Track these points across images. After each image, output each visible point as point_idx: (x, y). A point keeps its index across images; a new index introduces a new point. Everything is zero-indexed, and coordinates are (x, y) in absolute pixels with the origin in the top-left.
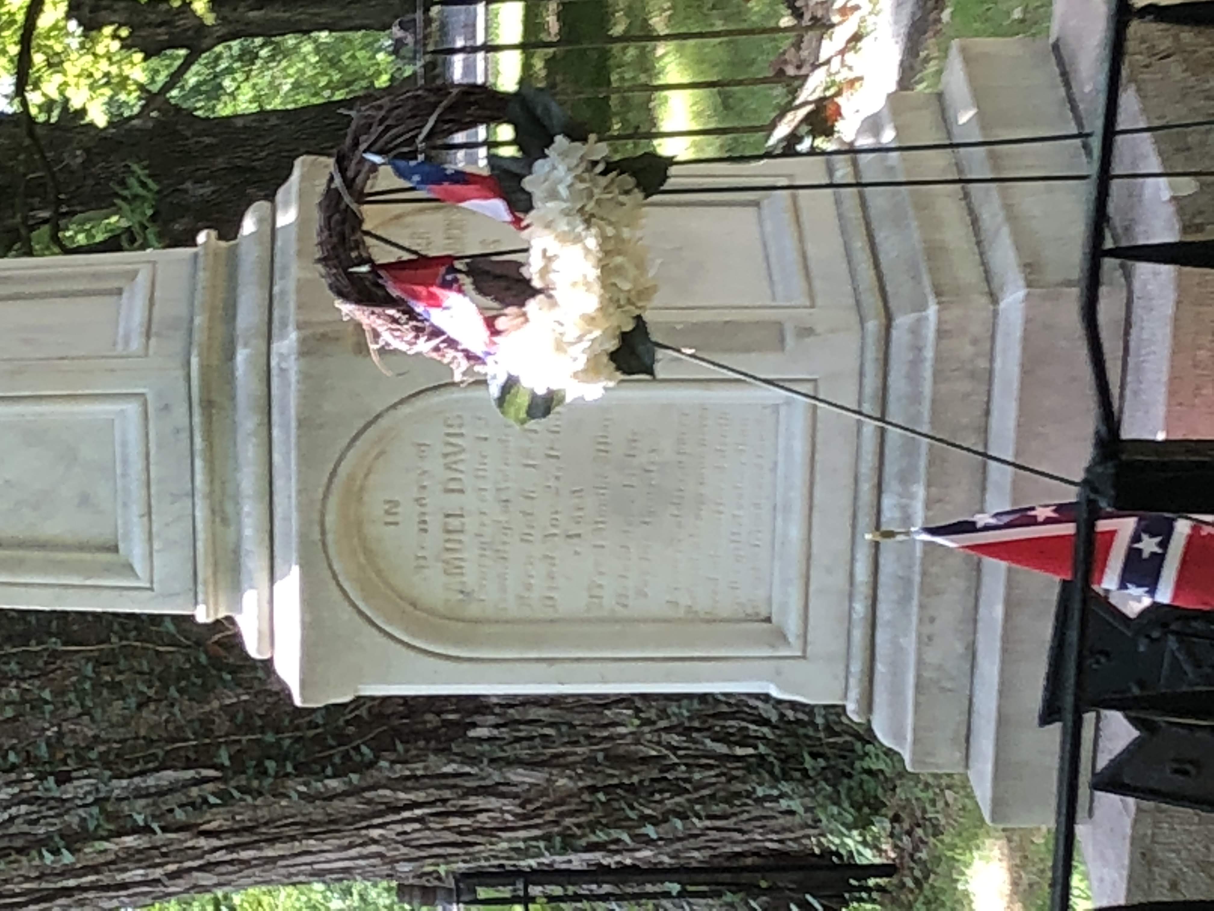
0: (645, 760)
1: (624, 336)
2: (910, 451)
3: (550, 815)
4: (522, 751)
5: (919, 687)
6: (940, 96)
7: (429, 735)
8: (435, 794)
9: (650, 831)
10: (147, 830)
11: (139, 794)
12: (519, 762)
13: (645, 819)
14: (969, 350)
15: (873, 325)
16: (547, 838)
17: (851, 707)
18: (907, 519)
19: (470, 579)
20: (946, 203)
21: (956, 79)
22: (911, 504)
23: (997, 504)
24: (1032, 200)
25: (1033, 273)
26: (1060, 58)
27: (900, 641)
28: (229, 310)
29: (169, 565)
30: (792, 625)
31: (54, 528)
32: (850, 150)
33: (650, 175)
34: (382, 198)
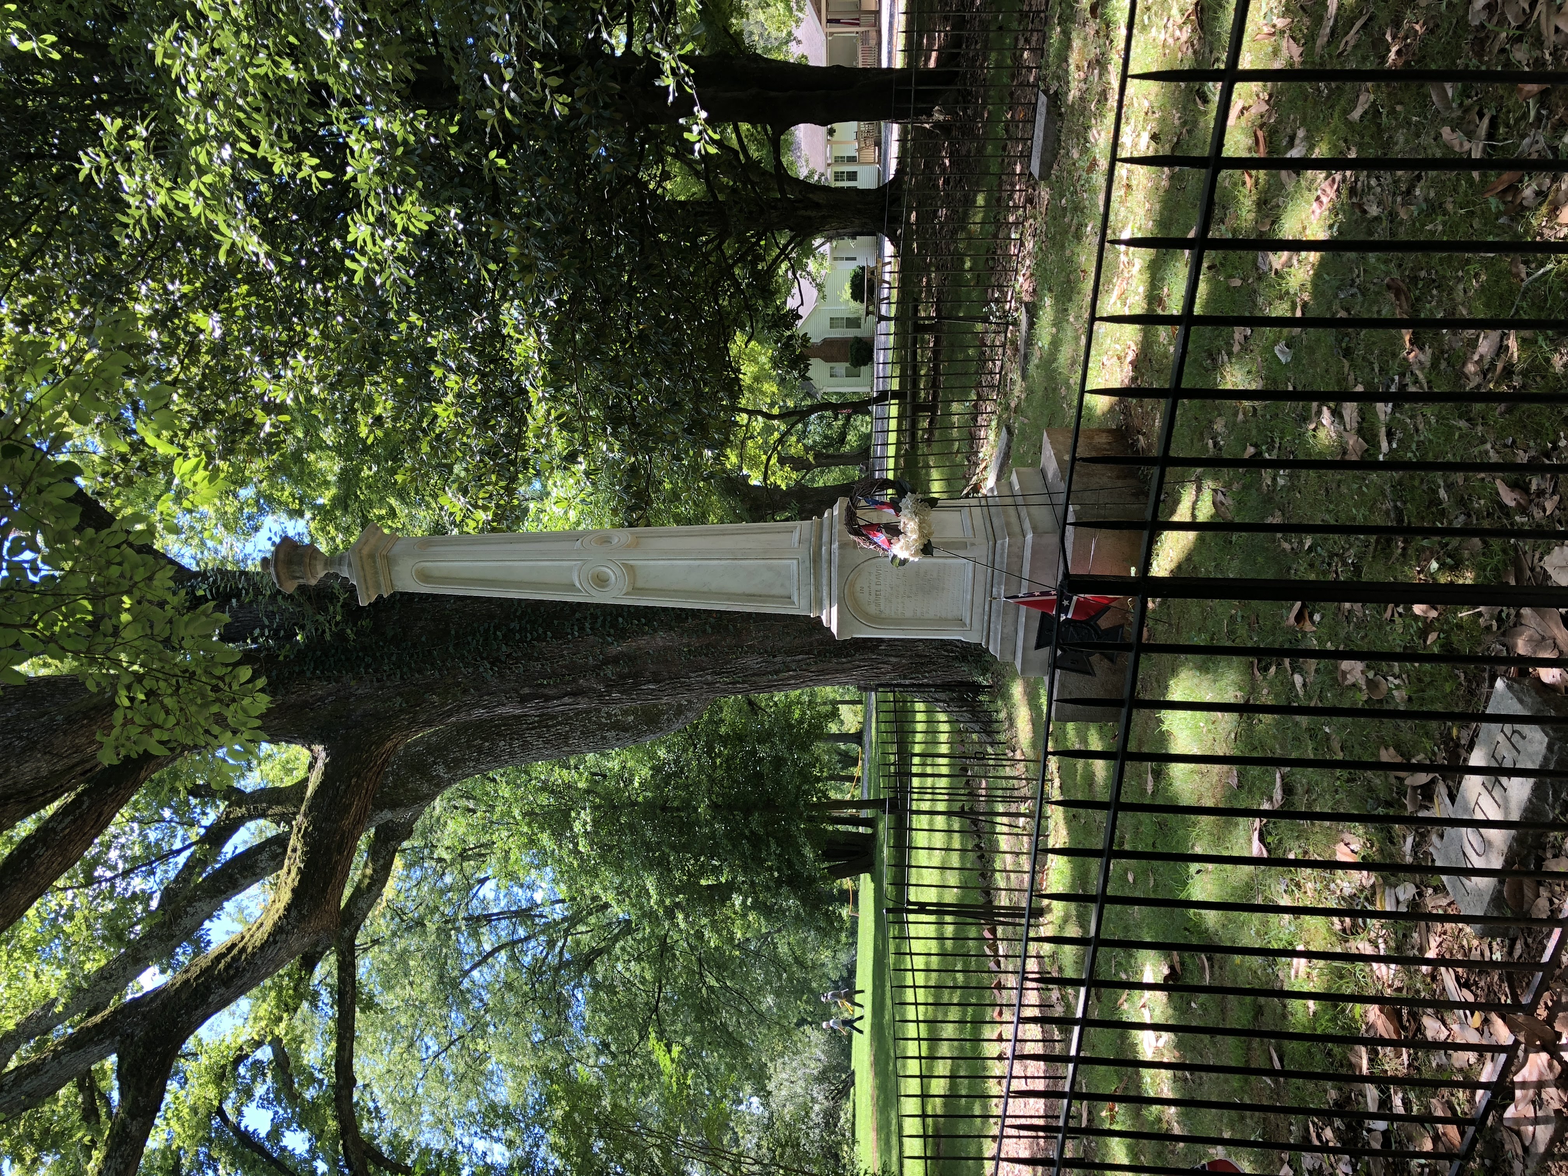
2: (1000, 576)
4: (893, 653)
5: (1002, 639)
6: (1010, 482)
7: (869, 648)
8: (870, 663)
9: (927, 675)
10: (795, 670)
11: (794, 661)
12: (892, 656)
14: (1017, 550)
15: (991, 543)
16: (900, 676)
17: (983, 644)
19: (882, 608)
20: (1011, 511)
21: (1014, 478)
22: (1001, 591)
23: (1024, 591)
24: (1034, 510)
25: (1035, 529)
26: (1043, 473)
27: (997, 627)
28: (820, 537)
29: (804, 602)
30: (968, 622)
31: (773, 592)
32: (986, 497)
33: (933, 503)
34: (862, 508)
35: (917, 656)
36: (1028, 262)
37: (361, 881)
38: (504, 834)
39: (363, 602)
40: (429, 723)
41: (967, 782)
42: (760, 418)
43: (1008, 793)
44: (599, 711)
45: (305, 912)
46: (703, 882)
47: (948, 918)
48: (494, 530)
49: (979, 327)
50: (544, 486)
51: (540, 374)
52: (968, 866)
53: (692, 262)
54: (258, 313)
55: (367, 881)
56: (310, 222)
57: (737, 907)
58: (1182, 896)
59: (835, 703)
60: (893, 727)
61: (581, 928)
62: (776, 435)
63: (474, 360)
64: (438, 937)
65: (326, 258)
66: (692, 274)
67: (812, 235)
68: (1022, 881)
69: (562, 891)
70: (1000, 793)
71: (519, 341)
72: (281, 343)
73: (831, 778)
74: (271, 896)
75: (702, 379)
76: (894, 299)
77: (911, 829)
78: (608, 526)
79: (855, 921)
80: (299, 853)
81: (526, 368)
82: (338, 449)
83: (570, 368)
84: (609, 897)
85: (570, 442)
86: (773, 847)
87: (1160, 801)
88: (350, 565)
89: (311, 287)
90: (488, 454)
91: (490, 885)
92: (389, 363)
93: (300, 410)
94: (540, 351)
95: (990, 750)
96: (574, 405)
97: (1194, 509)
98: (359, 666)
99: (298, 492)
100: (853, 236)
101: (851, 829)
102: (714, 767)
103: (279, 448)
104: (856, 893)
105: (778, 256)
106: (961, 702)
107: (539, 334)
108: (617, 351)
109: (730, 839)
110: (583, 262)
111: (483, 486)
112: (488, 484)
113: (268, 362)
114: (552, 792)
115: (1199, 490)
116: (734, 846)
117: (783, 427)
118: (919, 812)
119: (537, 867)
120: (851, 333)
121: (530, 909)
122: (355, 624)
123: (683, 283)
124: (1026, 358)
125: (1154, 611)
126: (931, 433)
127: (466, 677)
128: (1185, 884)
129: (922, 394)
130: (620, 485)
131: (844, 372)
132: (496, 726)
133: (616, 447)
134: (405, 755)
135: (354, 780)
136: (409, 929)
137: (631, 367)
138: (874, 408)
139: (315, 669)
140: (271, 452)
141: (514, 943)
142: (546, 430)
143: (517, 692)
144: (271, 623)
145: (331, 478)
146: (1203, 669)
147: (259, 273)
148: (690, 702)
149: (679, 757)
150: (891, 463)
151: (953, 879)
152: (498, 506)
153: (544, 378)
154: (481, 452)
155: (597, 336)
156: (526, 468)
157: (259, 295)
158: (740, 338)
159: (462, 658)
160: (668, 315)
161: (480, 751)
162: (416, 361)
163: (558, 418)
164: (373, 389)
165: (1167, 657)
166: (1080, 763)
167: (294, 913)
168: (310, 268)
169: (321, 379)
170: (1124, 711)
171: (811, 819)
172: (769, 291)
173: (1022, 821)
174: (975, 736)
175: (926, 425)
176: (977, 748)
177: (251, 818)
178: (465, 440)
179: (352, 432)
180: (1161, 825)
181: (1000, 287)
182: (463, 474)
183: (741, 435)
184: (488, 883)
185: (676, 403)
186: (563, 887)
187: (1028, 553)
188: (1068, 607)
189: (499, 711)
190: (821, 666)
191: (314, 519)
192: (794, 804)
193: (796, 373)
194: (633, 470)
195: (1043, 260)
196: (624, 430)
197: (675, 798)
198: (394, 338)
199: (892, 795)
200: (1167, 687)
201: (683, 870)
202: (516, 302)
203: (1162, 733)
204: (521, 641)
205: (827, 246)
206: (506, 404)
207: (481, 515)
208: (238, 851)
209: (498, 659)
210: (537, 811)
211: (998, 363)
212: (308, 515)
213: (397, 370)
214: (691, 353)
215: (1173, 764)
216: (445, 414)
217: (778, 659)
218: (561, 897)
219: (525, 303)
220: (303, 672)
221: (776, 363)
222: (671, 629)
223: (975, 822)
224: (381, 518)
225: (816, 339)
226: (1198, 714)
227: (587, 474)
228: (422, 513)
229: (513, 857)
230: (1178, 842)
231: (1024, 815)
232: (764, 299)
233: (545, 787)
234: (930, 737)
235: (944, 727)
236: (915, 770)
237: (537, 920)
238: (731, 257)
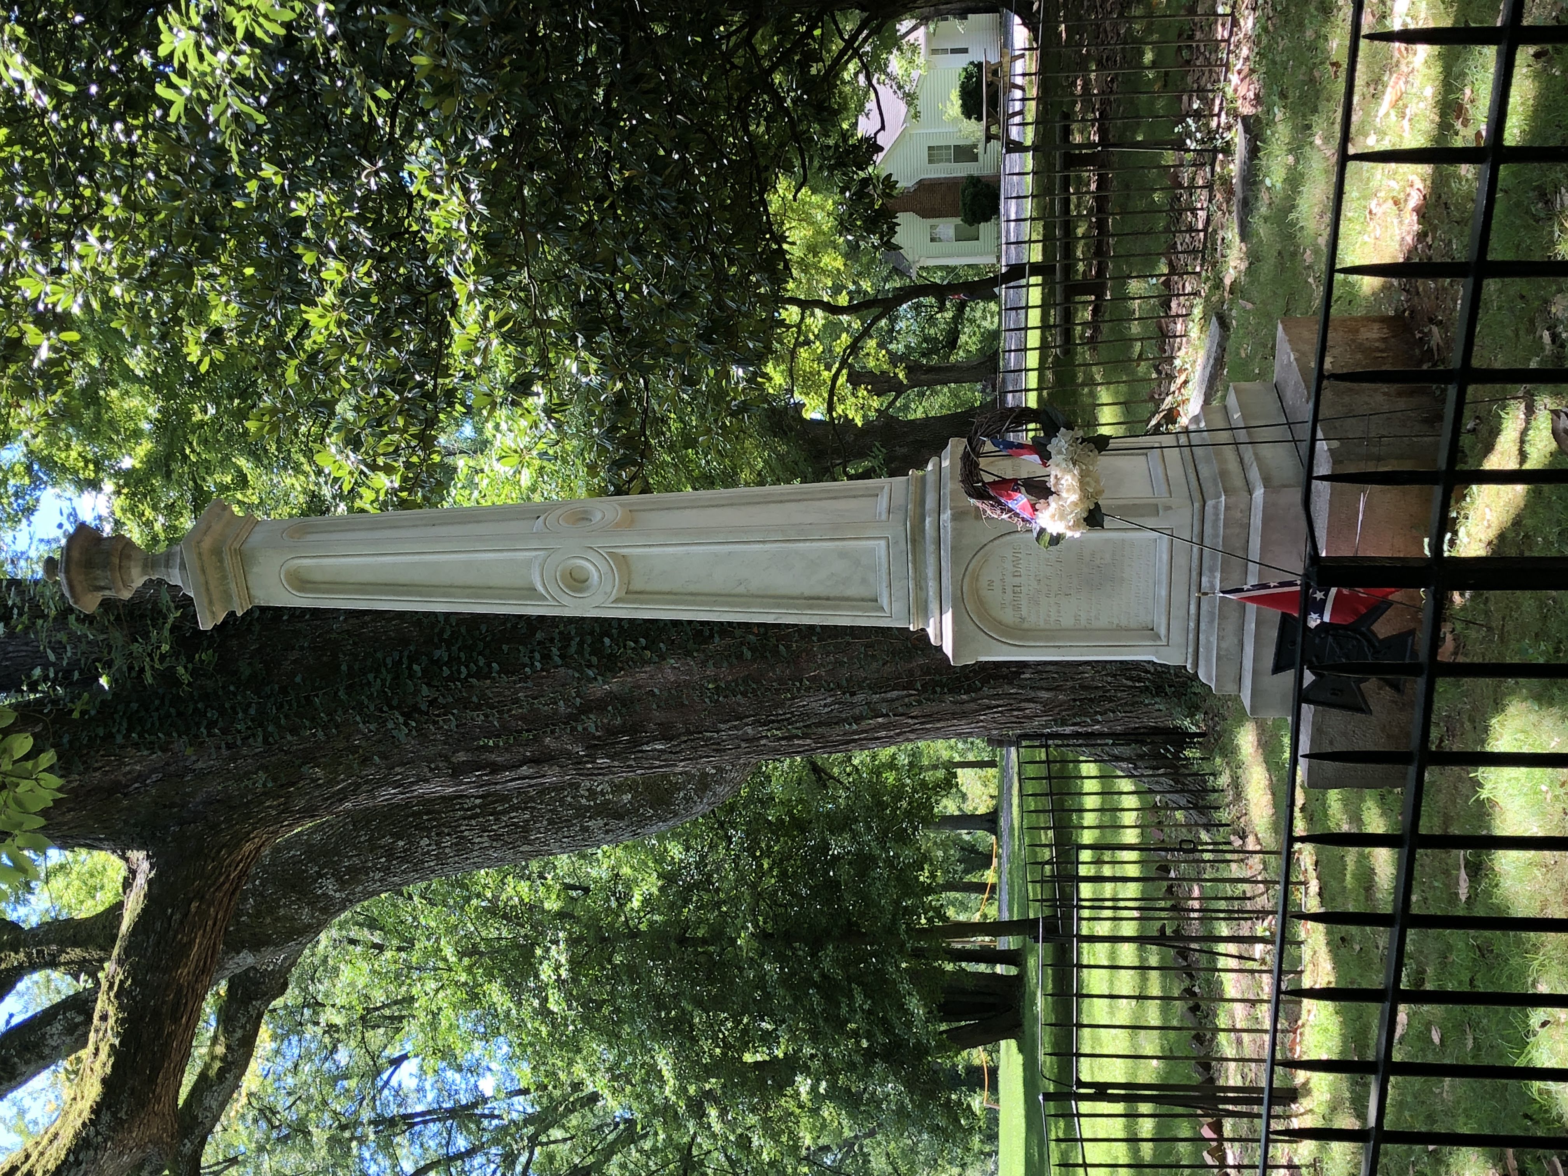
0: (1097, 688)
1: (1090, 511)
2: (1213, 558)
3: (1056, 710)
4: (1044, 684)
5: (1218, 658)
6: (1225, 407)
7: (1004, 677)
8: (1006, 701)
9: (1099, 718)
10: (887, 715)
11: (885, 700)
12: (1042, 688)
13: (1096, 713)
14: (1239, 515)
15: (1197, 505)
16: (1055, 720)
17: (1189, 666)
18: (1212, 587)
19: (1024, 613)
20: (1229, 452)
21: (1232, 400)
22: (1214, 581)
23: (1252, 581)
24: (1267, 451)
25: (1267, 482)
26: (1278, 390)
27: (1210, 639)
28: (922, 502)
29: (898, 607)
30: (1163, 632)
31: (851, 592)
32: (1186, 431)
33: (1101, 444)
34: (987, 455)
35: (1083, 687)
36: (1245, 52)
37: (207, 1066)
38: (431, 985)
39: (206, 624)
40: (310, 812)
41: (1170, 888)
42: (818, 312)
43: (1236, 905)
44: (577, 786)
45: (122, 1115)
46: (748, 1058)
47: (1145, 1108)
48: (403, 504)
49: (1170, 157)
50: (479, 431)
51: (470, 256)
52: (1175, 1023)
53: (705, 66)
54: (25, 171)
55: (217, 1065)
56: (102, 25)
57: (804, 1097)
58: (1521, 1063)
59: (951, 767)
60: (1046, 803)
61: (556, 1133)
62: (845, 339)
63: (365, 236)
64: (331, 1150)
65: (129, 81)
66: (706, 86)
67: (897, 16)
68: (1262, 1046)
69: (524, 1074)
70: (1222, 905)
71: (435, 204)
72: (60, 218)
73: (950, 886)
74: (67, 1093)
75: (725, 253)
76: (1030, 117)
77: (1081, 966)
78: (582, 493)
79: (993, 1118)
80: (111, 1021)
81: (448, 247)
82: (154, 381)
83: (518, 244)
84: (598, 1084)
85: (519, 362)
86: (859, 1000)
87: (1480, 911)
88: (183, 566)
89: (105, 128)
90: (391, 384)
91: (410, 1067)
92: (231, 244)
93: (91, 323)
94: (469, 219)
95: (1204, 836)
96: (525, 302)
97: (1522, 442)
98: (198, 725)
99: (91, 451)
100: (962, 15)
101: (982, 968)
102: (761, 874)
103: (62, 384)
104: (994, 1072)
105: (842, 53)
106: (1156, 760)
107: (466, 191)
108: (590, 213)
109: (790, 987)
110: (534, 75)
111: (384, 434)
112: (393, 431)
113: (41, 248)
114: (505, 916)
115: (1530, 411)
116: (796, 999)
117: (857, 325)
118: (1092, 939)
119: (485, 1037)
120: (962, 170)
121: (475, 1105)
122: (190, 659)
123: (692, 102)
124: (1247, 206)
125: (1464, 608)
126: (1096, 329)
127: (366, 738)
128: (1523, 1044)
129: (1081, 267)
130: (600, 425)
131: (951, 232)
132: (414, 814)
133: (593, 367)
134: (273, 863)
135: (194, 905)
136: (283, 1140)
137: (614, 238)
138: (1002, 291)
139: (130, 730)
140: (49, 390)
141: (450, 1159)
142: (482, 344)
143: (447, 759)
144: (60, 658)
145: (145, 426)
146: (1543, 699)
147: (24, 109)
148: (720, 770)
149: (703, 857)
150: (1033, 379)
151: (1150, 1044)
152: (408, 465)
153: (476, 261)
154: (381, 381)
155: (559, 193)
156: (451, 404)
157: (24, 143)
158: (783, 185)
159: (360, 708)
160: (669, 153)
161: (390, 854)
162: (274, 240)
163: (499, 325)
164: (207, 285)
165: (1485, 684)
166: (1351, 854)
167: (106, 1117)
168: (104, 99)
169: (126, 273)
170: (1412, 770)
171: (917, 954)
172: (829, 110)
173: (1259, 949)
174: (1179, 815)
175: (1088, 315)
176: (1184, 834)
177: (34, 967)
178: (354, 362)
179: (176, 354)
180: (1483, 951)
181: (1201, 93)
182: (350, 416)
183: (790, 339)
184: (405, 1064)
185: (684, 295)
186: (526, 1067)
187: (1257, 520)
188: (1323, 602)
189: (420, 790)
190: (929, 708)
191: (118, 493)
192: (891, 930)
193: (875, 240)
194: (620, 402)
195: (1269, 47)
196: (605, 338)
197: (700, 921)
198: (239, 204)
199: (1048, 912)
200: (1486, 729)
201: (715, 1038)
202: (429, 141)
203: (1480, 803)
204: (451, 678)
205: (922, 30)
206: (417, 303)
207: (383, 481)
208: (14, 1022)
209: (415, 708)
210: (482, 947)
211: (1202, 215)
212: (109, 486)
213: (244, 253)
214: (707, 213)
215: (1500, 853)
216: (324, 322)
217: (860, 697)
218: (523, 1085)
219: (444, 143)
220: (111, 736)
221: (844, 225)
222: (688, 653)
223: (1183, 953)
224: (224, 488)
225: (905, 182)
226: (1538, 772)
227: (549, 411)
228: (289, 480)
229: (444, 1024)
230: (1510, 977)
231: (1262, 940)
232: (821, 122)
233: (493, 911)
234: (1107, 818)
235: (1130, 802)
236: (1083, 871)
237: (485, 1123)
238: (768, 55)
